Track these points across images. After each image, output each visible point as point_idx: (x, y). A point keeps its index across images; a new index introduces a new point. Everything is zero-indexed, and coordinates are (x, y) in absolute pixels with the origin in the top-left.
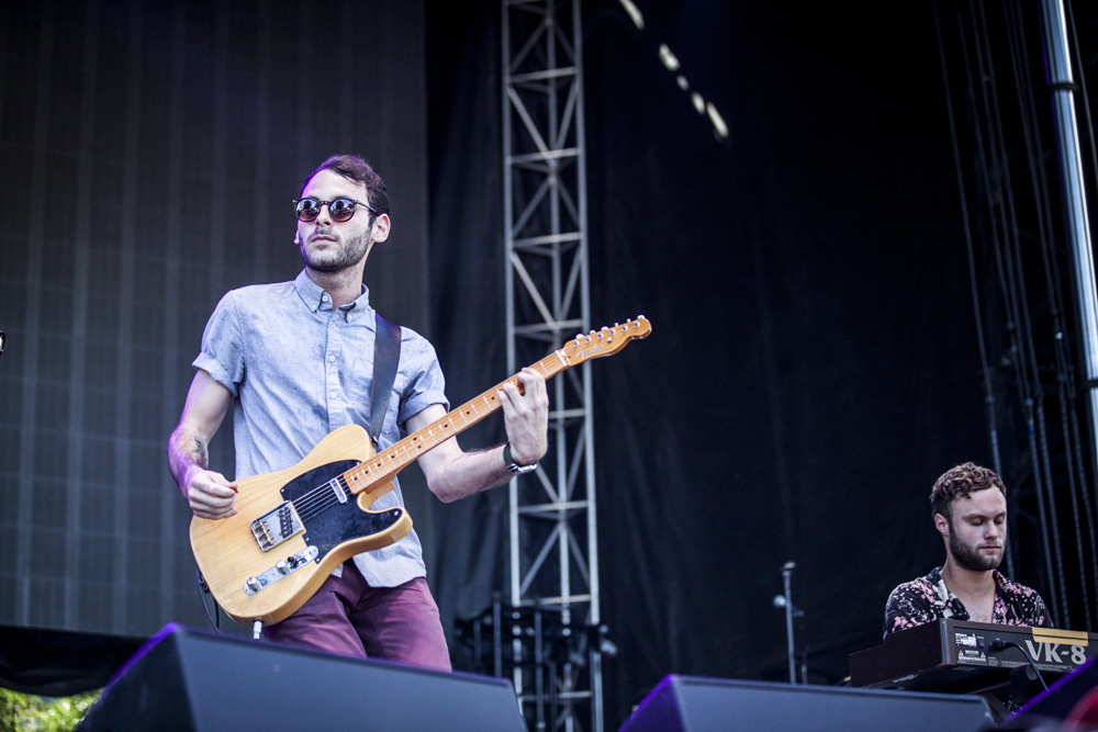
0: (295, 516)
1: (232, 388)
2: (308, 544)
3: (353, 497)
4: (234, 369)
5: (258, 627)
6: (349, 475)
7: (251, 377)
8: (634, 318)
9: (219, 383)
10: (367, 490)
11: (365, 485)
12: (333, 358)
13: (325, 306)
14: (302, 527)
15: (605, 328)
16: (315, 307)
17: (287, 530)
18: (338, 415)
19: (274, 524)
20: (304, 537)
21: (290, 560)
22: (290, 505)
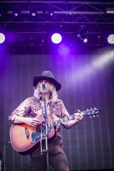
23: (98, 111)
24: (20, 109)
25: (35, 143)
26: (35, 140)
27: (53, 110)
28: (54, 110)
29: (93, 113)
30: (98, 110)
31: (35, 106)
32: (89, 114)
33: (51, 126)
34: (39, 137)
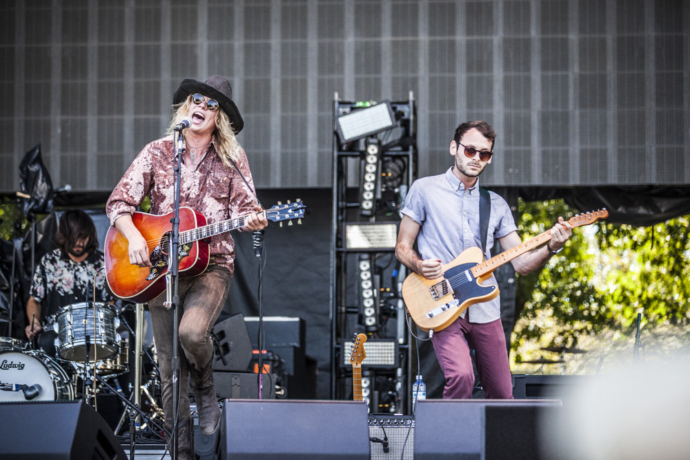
0: (449, 284)
1: (421, 223)
2: (455, 298)
3: (475, 279)
4: (421, 215)
5: (431, 332)
6: (473, 269)
7: (428, 218)
8: (601, 209)
9: (415, 221)
10: (481, 276)
11: (480, 274)
12: (465, 213)
13: (461, 188)
14: (452, 291)
15: (588, 213)
16: (456, 188)
17: (445, 292)
18: (468, 240)
19: (440, 288)
20: (453, 295)
21: (447, 305)
22: (447, 281)
23: (300, 210)
24: (132, 179)
25: (153, 279)
26: (155, 270)
27: (208, 182)
28: (210, 184)
29: (287, 216)
30: (302, 208)
31: (165, 173)
32: (278, 218)
33: (192, 239)
34: (163, 265)
